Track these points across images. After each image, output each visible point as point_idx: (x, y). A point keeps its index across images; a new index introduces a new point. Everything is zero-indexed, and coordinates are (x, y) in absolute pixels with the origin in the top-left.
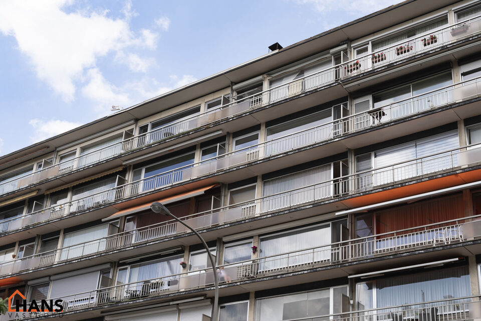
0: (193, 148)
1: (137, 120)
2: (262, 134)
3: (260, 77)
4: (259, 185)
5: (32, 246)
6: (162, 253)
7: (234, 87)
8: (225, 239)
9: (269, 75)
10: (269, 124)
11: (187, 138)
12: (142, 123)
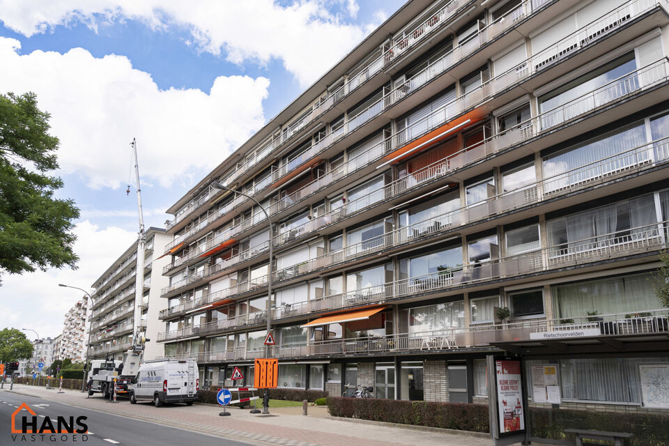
0: (310, 139)
1: (281, 126)
2: (346, 119)
3: (342, 78)
4: (345, 156)
5: (240, 220)
6: (299, 212)
7: (329, 89)
8: (329, 197)
9: (347, 74)
10: (349, 111)
11: (303, 132)
12: (284, 128)
